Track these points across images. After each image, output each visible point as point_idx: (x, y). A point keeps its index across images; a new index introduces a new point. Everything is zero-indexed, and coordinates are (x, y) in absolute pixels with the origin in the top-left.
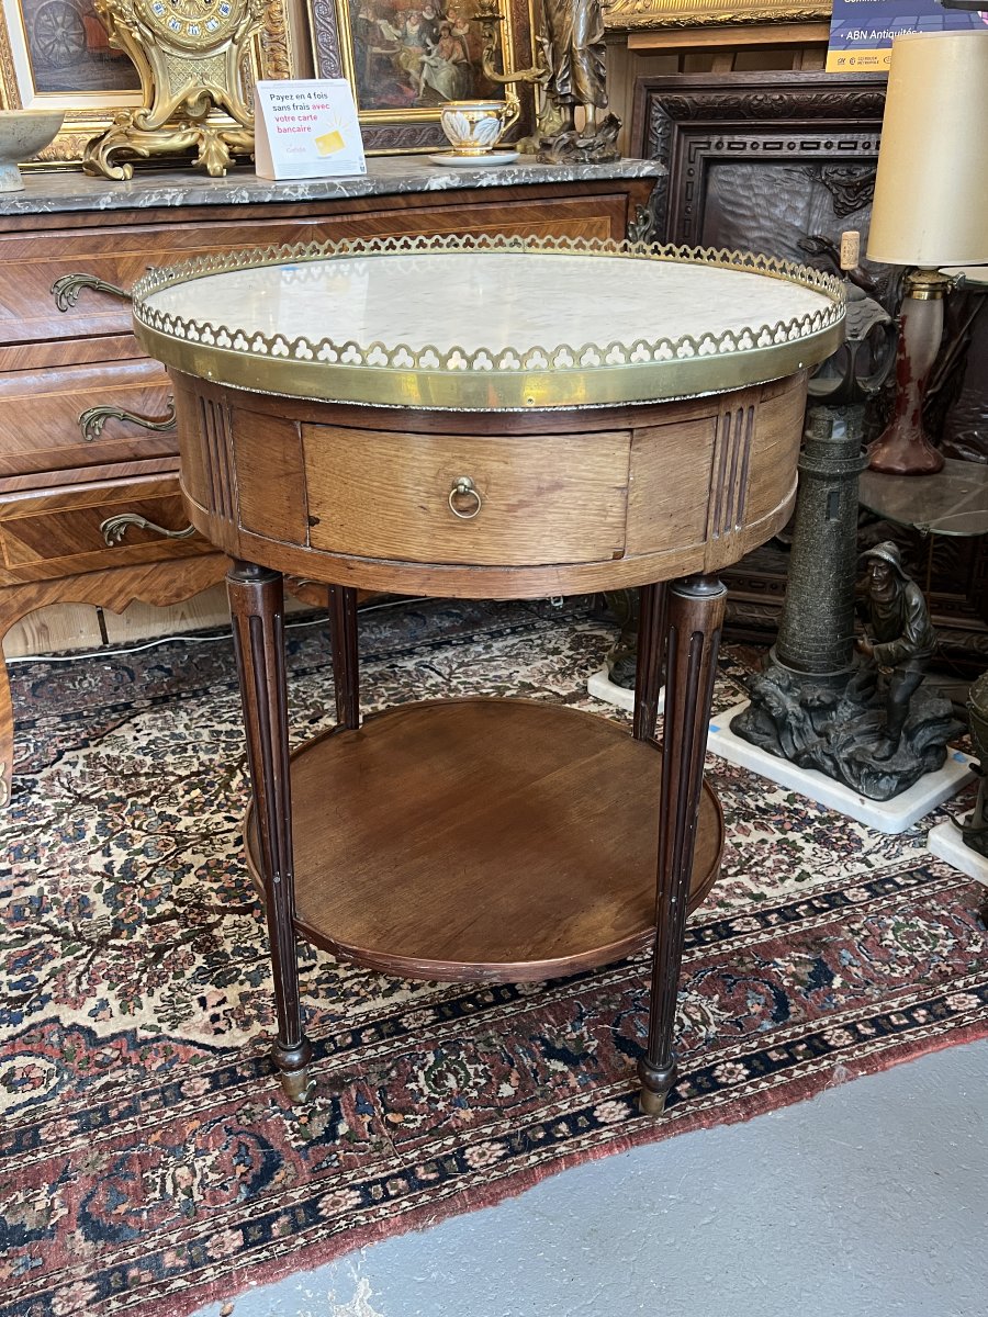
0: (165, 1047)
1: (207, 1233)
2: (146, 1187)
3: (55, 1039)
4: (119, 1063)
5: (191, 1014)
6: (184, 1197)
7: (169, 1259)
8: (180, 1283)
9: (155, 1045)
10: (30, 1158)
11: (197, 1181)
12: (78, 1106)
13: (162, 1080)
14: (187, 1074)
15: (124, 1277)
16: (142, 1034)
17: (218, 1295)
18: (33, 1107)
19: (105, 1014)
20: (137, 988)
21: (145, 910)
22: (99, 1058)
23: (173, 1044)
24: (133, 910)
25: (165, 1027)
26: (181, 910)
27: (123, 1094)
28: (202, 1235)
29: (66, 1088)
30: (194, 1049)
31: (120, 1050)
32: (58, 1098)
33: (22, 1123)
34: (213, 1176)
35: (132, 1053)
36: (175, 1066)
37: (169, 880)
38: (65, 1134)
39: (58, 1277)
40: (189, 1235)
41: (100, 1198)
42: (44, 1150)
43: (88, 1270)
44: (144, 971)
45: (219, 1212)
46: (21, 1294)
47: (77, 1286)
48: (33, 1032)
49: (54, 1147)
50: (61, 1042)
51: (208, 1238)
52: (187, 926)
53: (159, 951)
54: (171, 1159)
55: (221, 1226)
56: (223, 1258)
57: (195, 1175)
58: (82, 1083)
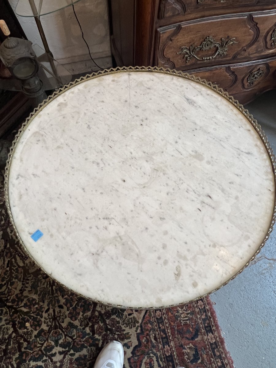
0: (144, 324)
1: (198, 309)
2: (186, 324)
3: (136, 358)
4: (148, 337)
5: (134, 317)
6: (189, 315)
7: (203, 317)
8: (209, 314)
9: (143, 327)
10: (175, 357)
11: (185, 312)
12: (160, 346)
13: (155, 323)
14: (154, 317)
15: (207, 327)
16: (139, 331)
17: (211, 305)
18: (159, 360)
19: (129, 344)
20: (121, 335)
21: (87, 337)
22: (145, 343)
23: (144, 322)
24: (86, 341)
25: (137, 325)
26: (90, 324)
27: (158, 334)
28: (199, 310)
29: (154, 351)
30: (146, 316)
31: (143, 337)
32: (157, 353)
33: (164, 362)
34: (184, 308)
35: (145, 333)
36: (151, 320)
37: (75, 330)
38: (169, 348)
39: (207, 342)
40: (198, 313)
41: (187, 336)
42: (173, 353)
43: (205, 335)
44: (115, 334)
45: (193, 306)
46: (210, 351)
47: (209, 337)
48: (133, 366)
49: (173, 350)
50: (138, 356)
51: (199, 308)
52: (99, 322)
53: (107, 329)
54: (179, 319)
55: (197, 306)
56: (204, 305)
57: (184, 313)
58: (153, 347)
